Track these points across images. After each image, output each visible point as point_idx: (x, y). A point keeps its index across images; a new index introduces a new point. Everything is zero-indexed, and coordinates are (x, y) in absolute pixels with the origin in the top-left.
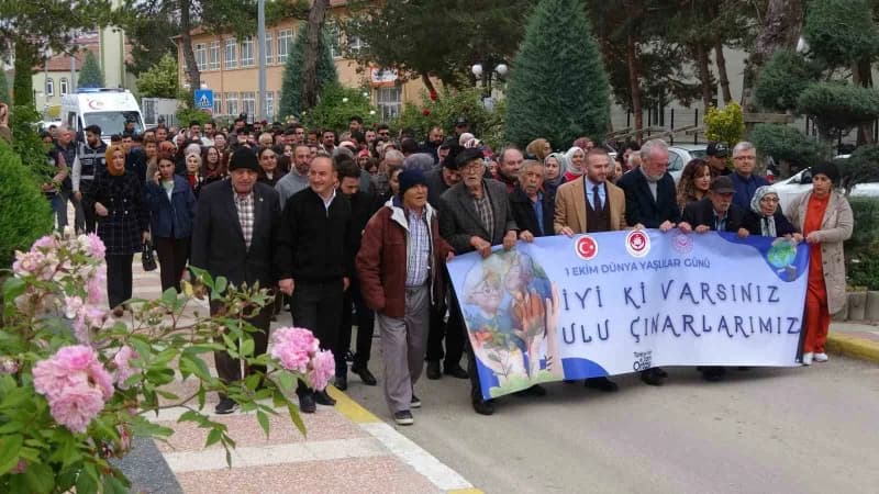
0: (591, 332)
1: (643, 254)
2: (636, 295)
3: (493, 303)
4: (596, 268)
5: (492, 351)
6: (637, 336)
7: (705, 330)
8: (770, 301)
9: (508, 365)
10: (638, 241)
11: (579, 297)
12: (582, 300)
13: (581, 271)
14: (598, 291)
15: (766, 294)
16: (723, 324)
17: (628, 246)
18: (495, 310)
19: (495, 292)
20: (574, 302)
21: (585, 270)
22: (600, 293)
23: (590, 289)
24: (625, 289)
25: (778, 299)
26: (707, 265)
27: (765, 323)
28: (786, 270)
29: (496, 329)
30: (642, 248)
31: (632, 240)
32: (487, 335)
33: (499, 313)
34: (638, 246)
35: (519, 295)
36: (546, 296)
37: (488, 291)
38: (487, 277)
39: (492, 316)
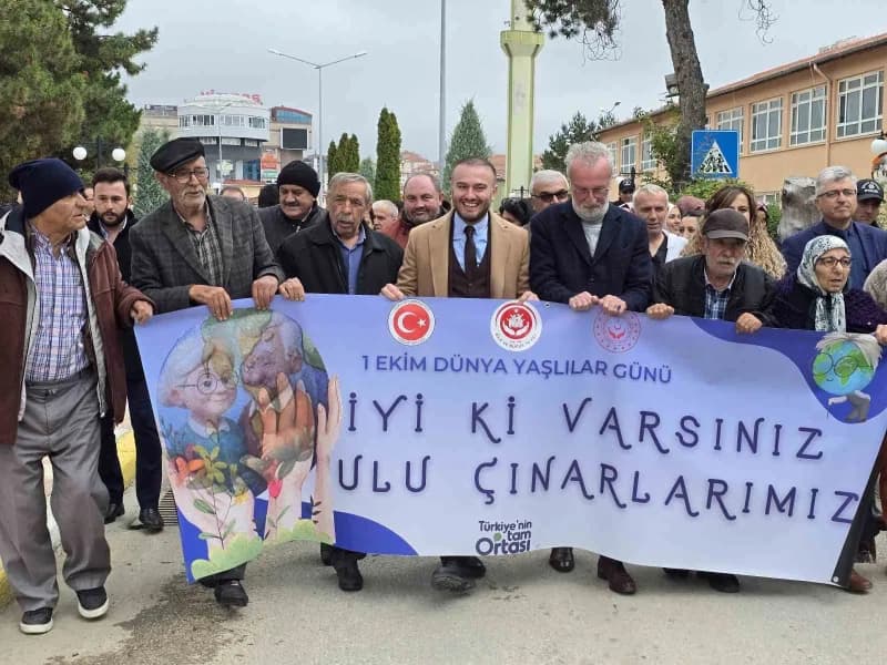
0: (392, 473)
1: (526, 344)
2: (496, 419)
3: (215, 406)
4: (424, 361)
5: (202, 494)
6: (489, 493)
7: (635, 499)
8: (800, 455)
9: (228, 522)
10: (516, 321)
11: (381, 411)
12: (385, 416)
13: (394, 364)
14: (419, 404)
15: (792, 441)
16: (679, 490)
17: (495, 328)
18: (215, 421)
19: (221, 387)
20: (368, 418)
21: (401, 363)
22: (422, 406)
23: (403, 398)
24: (474, 405)
25: (821, 454)
26: (665, 378)
27: (781, 498)
28: (848, 400)
29: (214, 455)
30: (523, 336)
31: (506, 318)
32: (196, 464)
33: (224, 426)
34: (516, 330)
35: (263, 394)
36: (320, 401)
37: (207, 384)
38: (210, 357)
39: (210, 430)
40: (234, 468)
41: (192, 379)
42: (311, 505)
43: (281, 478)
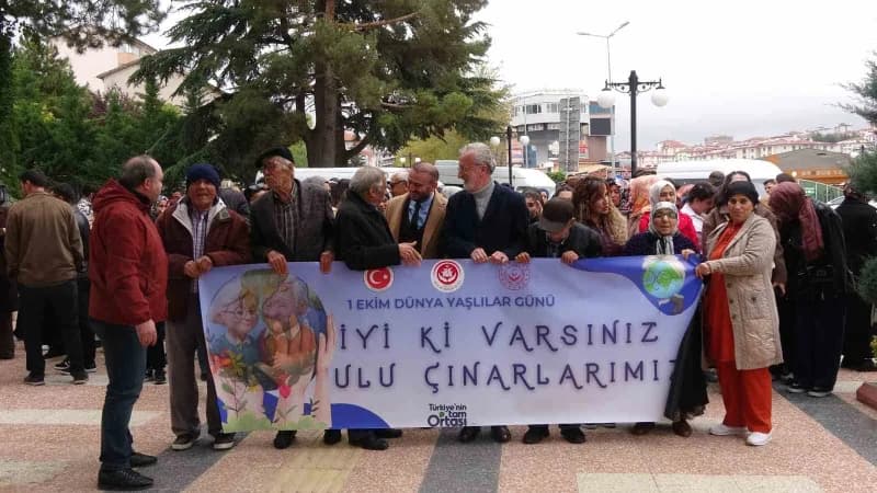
0: (370, 375)
1: (454, 287)
2: (437, 338)
3: (243, 328)
4: (388, 302)
6: (435, 386)
7: (539, 382)
8: (643, 341)
9: (243, 400)
10: (448, 272)
11: (362, 336)
12: (364, 339)
13: (369, 305)
14: (386, 330)
15: (638, 332)
16: (568, 374)
17: (434, 278)
18: (243, 336)
19: (249, 316)
20: (353, 341)
21: (373, 304)
22: (389, 332)
23: (375, 326)
24: (422, 329)
25: (657, 338)
26: (550, 302)
27: (634, 369)
28: (671, 302)
29: (239, 357)
30: (453, 282)
31: (440, 271)
32: (227, 361)
33: (248, 341)
34: (447, 278)
35: (277, 325)
36: (320, 331)
37: (241, 313)
38: (244, 296)
39: (239, 342)
40: (250, 368)
41: (231, 308)
42: (312, 404)
43: (290, 386)
